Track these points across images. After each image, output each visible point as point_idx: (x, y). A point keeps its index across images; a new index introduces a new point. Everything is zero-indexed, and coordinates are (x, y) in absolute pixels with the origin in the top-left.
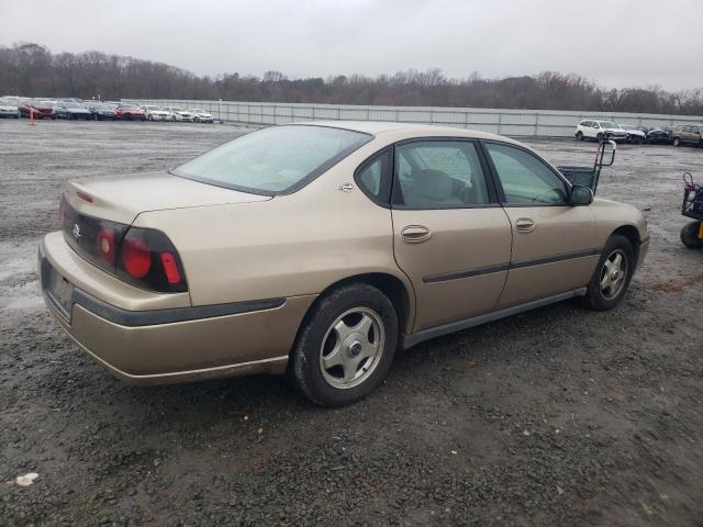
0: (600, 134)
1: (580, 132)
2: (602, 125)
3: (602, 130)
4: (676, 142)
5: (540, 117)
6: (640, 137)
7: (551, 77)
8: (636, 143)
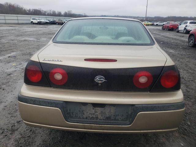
0: (38, 22)
1: (32, 22)
2: (38, 19)
3: (39, 21)
4: (57, 24)
5: (18, 17)
6: (48, 22)
7: (9, 4)
8: (48, 24)
